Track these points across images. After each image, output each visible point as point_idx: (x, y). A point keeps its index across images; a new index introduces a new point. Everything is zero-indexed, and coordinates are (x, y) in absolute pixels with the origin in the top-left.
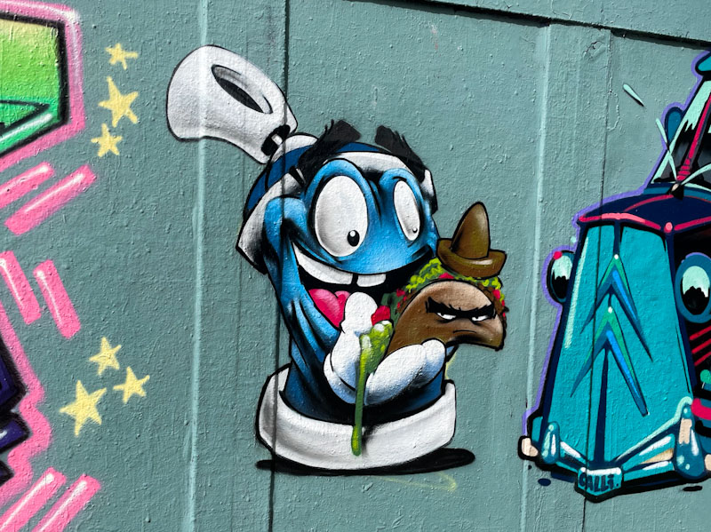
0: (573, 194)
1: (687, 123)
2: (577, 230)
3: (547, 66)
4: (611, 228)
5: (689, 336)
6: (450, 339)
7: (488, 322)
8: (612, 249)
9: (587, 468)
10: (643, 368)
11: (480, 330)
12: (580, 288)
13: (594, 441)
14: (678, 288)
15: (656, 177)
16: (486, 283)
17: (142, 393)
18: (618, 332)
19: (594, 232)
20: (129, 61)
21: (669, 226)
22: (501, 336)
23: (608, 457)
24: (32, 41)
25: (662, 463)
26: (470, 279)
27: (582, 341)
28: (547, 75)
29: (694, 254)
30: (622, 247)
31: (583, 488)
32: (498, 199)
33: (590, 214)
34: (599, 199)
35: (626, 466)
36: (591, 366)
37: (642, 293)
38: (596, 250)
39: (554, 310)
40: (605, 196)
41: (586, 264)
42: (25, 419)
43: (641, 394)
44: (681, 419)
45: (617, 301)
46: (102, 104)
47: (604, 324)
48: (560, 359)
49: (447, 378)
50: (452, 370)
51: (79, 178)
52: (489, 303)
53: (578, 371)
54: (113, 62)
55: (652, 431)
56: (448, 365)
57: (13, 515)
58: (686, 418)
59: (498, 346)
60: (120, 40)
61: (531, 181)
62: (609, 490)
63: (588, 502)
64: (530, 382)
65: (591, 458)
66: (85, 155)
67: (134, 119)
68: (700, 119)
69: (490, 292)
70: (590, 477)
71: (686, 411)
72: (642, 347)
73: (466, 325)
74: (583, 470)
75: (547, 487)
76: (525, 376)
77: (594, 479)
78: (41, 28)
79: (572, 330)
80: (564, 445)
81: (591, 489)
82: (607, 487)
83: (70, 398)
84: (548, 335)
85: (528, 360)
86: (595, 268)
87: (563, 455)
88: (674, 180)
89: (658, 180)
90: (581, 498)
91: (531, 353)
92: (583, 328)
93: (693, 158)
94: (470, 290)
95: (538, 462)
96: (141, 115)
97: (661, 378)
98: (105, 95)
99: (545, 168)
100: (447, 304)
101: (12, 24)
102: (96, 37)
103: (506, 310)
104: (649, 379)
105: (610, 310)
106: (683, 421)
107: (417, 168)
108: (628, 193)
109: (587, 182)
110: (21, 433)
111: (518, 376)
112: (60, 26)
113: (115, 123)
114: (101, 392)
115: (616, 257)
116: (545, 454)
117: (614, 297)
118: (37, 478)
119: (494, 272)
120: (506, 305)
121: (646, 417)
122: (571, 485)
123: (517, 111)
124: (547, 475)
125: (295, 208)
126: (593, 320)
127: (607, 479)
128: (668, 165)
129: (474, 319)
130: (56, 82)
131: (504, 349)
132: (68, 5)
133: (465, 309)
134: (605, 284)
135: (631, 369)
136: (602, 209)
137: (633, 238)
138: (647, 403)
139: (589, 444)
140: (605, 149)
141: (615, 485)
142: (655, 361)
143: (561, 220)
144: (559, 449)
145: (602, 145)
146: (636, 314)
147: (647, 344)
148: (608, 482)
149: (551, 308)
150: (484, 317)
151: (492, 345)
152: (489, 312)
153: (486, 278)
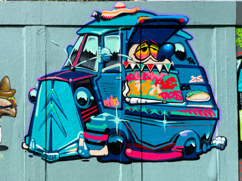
0: (36, 72)
1: (75, 49)
2: (38, 82)
4: (50, 81)
5: (81, 113)
7: (11, 109)
8: (51, 87)
9: (46, 152)
10: (65, 123)
11: (8, 112)
12: (40, 99)
13: (49, 144)
14: (75, 98)
15: (65, 66)
16: (10, 98)
18: (54, 111)
19: (44, 83)
21: (71, 80)
22: (15, 114)
23: (54, 149)
25: (73, 152)
26: (5, 97)
27: (42, 114)
29: (80, 88)
30: (55, 86)
31: (45, 159)
32: (12, 75)
33: (42, 78)
34: (45, 73)
35: (60, 152)
36: (46, 121)
37: (63, 100)
38: (45, 88)
39: (32, 105)
40: (47, 72)
41: (42, 92)
43: (64, 130)
44: (79, 138)
45: (54, 102)
47: (50, 109)
48: (34, 120)
52: (11, 104)
53: (41, 123)
55: (69, 142)
58: (81, 138)
61: (23, 69)
62: (55, 160)
63: (47, 163)
64: (25, 126)
65: (48, 149)
68: (79, 48)
70: (48, 155)
71: (81, 136)
72: (64, 116)
73: (4, 110)
74: (44, 153)
75: (32, 158)
76: (23, 125)
79: (38, 111)
80: (37, 145)
81: (48, 159)
82: (54, 159)
84: (30, 113)
85: (24, 120)
86: (45, 93)
87: (37, 148)
88: (71, 66)
90: (44, 162)
91: (25, 118)
92: (42, 111)
93: (78, 59)
94: (5, 101)
95: (28, 150)
97: (71, 126)
104: (67, 126)
105: (52, 105)
106: (80, 139)
108: (55, 71)
109: (40, 69)
111: (21, 125)
115: (53, 89)
116: (31, 148)
117: (53, 101)
120: (17, 104)
121: (67, 137)
122: (41, 158)
123: (17, 51)
124: (32, 154)
126: (45, 108)
127: (54, 156)
128: (69, 62)
129: (6, 109)
133: (3, 106)
134: (49, 98)
135: (60, 123)
136: (46, 76)
137: (58, 84)
138: (67, 133)
139: (47, 145)
140: (46, 59)
141: (57, 158)
142: (69, 120)
143: (32, 80)
144: (35, 146)
145: (45, 58)
146: (61, 106)
147: (66, 115)
148: (54, 157)
149: (30, 105)
150: (9, 108)
151: (13, 116)
152: (11, 106)
153: (10, 97)
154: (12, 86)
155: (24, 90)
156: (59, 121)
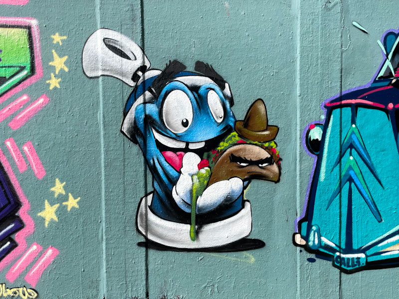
0: (320, 90)
2: (325, 111)
3: (299, 17)
4: (349, 109)
6: (246, 177)
7: (269, 167)
8: (350, 122)
9: (340, 253)
10: (377, 193)
11: (264, 172)
12: (329, 145)
13: (345, 237)
15: (379, 76)
16: (266, 145)
17: (77, 206)
18: (357, 171)
19: (336, 112)
20: (62, 41)
21: (391, 106)
22: (278, 175)
23: (355, 246)
24: (17, 37)
25: (395, 252)
26: (256, 142)
27: (332, 177)
28: (299, 22)
30: (358, 120)
31: (338, 265)
32: (271, 96)
33: (332, 101)
34: (339, 91)
35: (369, 252)
36: (340, 191)
37: (374, 147)
38: (338, 123)
39: (313, 159)
40: (343, 90)
41: (332, 131)
42: (22, 218)
43: (377, 209)
45: (356, 153)
46: (50, 63)
47: (347, 166)
48: (318, 188)
49: (245, 199)
50: (248, 194)
51: (41, 101)
52: (269, 156)
53: (330, 195)
54: (55, 42)
55: (386, 232)
56: (245, 191)
57: (19, 264)
59: (276, 180)
60: (58, 31)
61: (293, 84)
62: (357, 266)
63: (343, 274)
64: (298, 201)
65: (343, 246)
66: (44, 89)
67: (66, 70)
69: (269, 149)
70: (344, 258)
72: (376, 180)
73: (255, 169)
74: (338, 254)
75: (314, 263)
76: (295, 198)
77: (346, 260)
78: (20, 30)
79: (325, 170)
80: (323, 239)
81: (345, 266)
82: (356, 265)
83: (42, 209)
84: (308, 174)
85: (296, 188)
86: (339, 133)
87: (323, 245)
88: (392, 76)
89: (381, 77)
90: (338, 271)
91: (298, 184)
92: (333, 169)
94: (257, 149)
95: (306, 248)
96: (69, 67)
97: (391, 199)
98: (52, 59)
99: (301, 76)
100: (242, 157)
101: (7, 29)
102: (46, 31)
103: (281, 159)
104: (382, 200)
105: (351, 158)
107: (220, 82)
108: (360, 87)
109: (330, 82)
110: (20, 226)
111: (290, 198)
112: (29, 28)
113: (57, 72)
114: (57, 206)
115: (354, 126)
116: (311, 244)
117: (353, 150)
118: (29, 247)
119: (272, 138)
120: (280, 157)
121: (381, 223)
122: (330, 263)
123: (280, 45)
124: (313, 256)
125: (152, 109)
126: (339, 164)
127: (355, 260)
128: (388, 68)
129: (260, 165)
130: (29, 55)
131: (280, 182)
132: (33, 16)
133: (254, 159)
134: (347, 142)
135: (368, 193)
136: (342, 98)
137: (365, 114)
138: (381, 214)
139: (342, 239)
140: (341, 62)
141: (361, 264)
142: (386, 188)
143: (313, 105)
144: (320, 241)
145: (339, 59)
146: (370, 159)
147: (380, 178)
148: (356, 262)
149: (310, 158)
150: (266, 164)
151: (273, 180)
152: (269, 161)
153: (266, 142)
154: (271, 119)
155: (296, 126)
156: (367, 190)
